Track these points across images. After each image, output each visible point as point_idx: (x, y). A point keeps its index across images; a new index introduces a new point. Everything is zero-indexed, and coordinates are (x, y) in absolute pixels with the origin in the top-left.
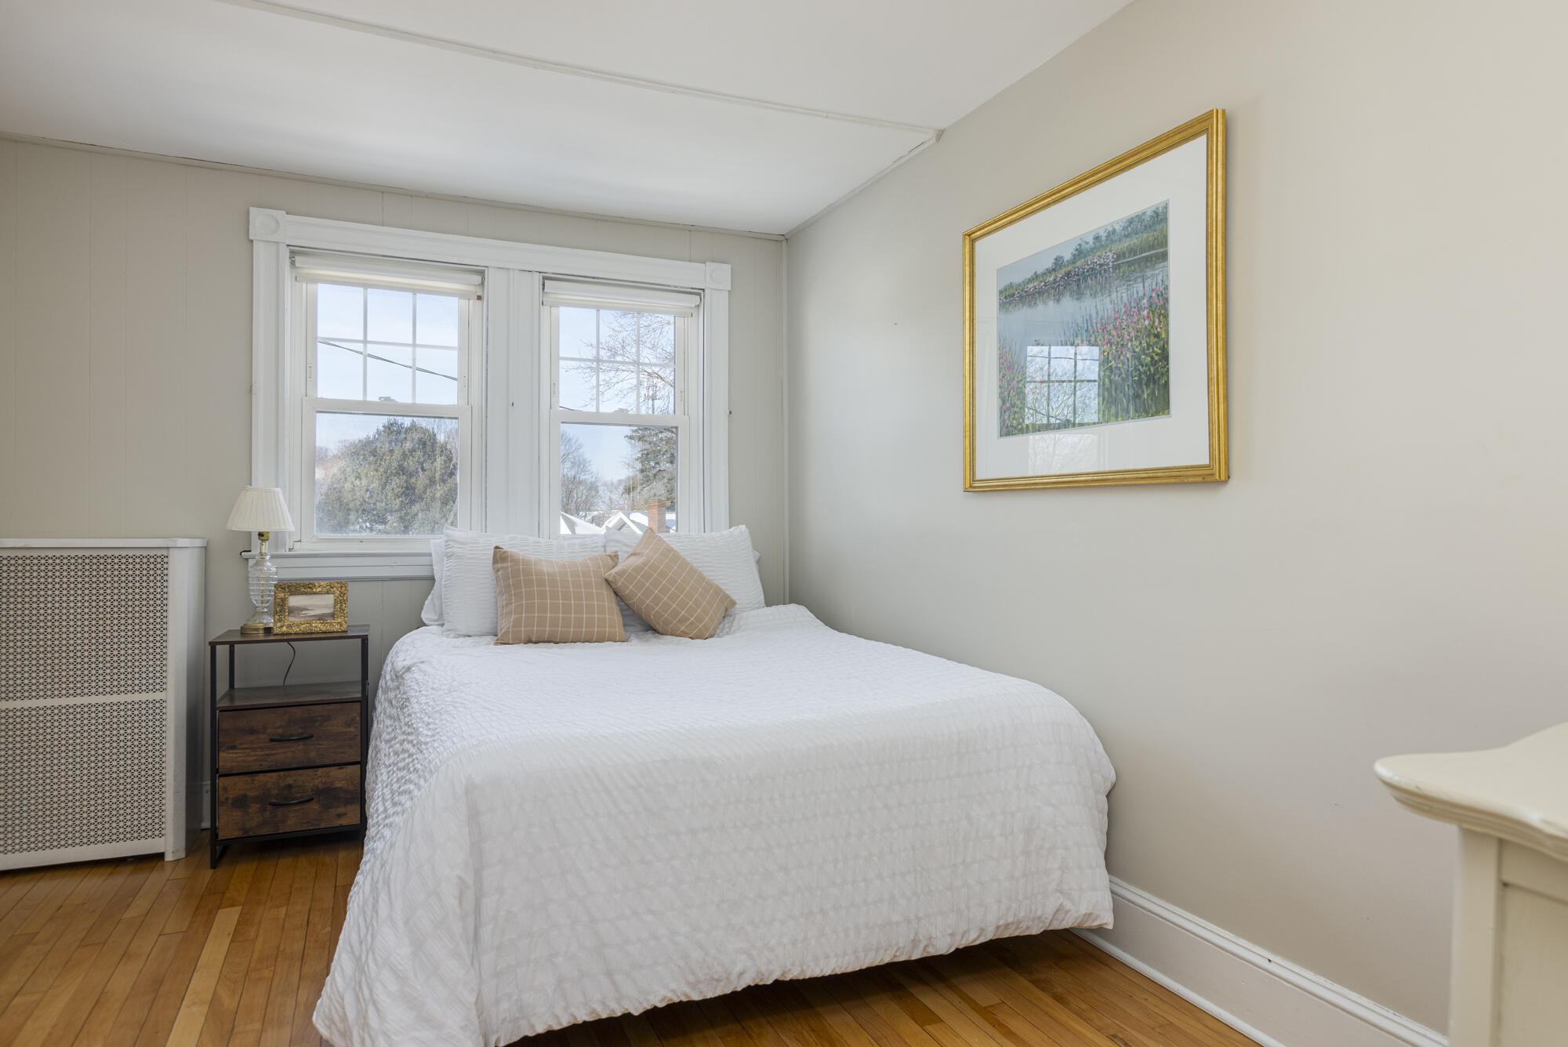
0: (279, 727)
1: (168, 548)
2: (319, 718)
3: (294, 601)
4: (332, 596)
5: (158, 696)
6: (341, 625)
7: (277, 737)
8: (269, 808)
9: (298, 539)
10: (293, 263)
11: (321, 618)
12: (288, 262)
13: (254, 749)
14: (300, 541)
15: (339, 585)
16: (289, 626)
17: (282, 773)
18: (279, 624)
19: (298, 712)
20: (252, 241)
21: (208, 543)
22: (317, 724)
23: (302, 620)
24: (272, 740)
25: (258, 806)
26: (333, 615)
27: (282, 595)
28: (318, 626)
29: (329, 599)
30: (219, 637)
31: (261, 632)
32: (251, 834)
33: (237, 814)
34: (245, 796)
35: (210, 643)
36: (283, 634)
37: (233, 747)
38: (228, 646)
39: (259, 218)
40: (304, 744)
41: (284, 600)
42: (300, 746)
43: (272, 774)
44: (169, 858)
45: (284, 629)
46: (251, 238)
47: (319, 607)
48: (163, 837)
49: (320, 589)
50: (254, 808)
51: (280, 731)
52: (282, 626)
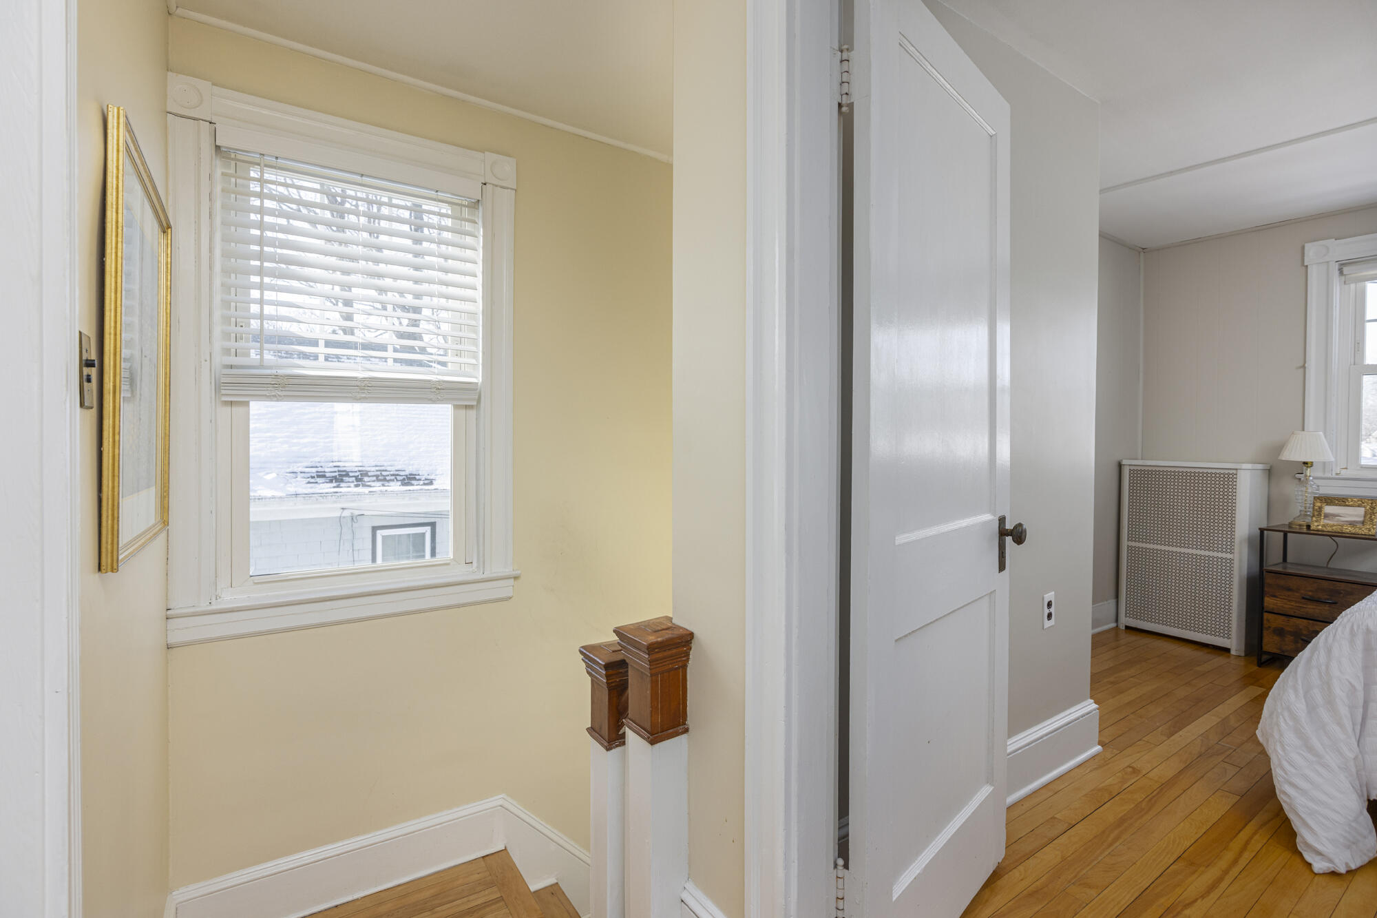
0: (1310, 591)
1: (1236, 469)
2: (1342, 591)
3: (1328, 509)
4: (1363, 509)
5: (1229, 556)
6: (1370, 531)
7: (1308, 597)
8: (1300, 641)
9: (1344, 467)
10: (1341, 272)
11: (1352, 524)
12: (1337, 273)
13: (1289, 601)
14: (1346, 468)
15: (1370, 502)
16: (1323, 526)
17: (1311, 622)
18: (1316, 524)
19: (1325, 584)
20: (1307, 266)
21: (1271, 467)
22: (1342, 595)
23: (1335, 523)
24: (1303, 598)
25: (1292, 638)
26: (1363, 523)
27: (1319, 504)
28: (1349, 529)
29: (1361, 511)
30: (1273, 526)
31: (1305, 527)
32: (1286, 654)
33: (1276, 638)
34: (1282, 629)
35: (1260, 529)
36: (1318, 531)
37: (1275, 596)
38: (1282, 534)
39: (1312, 250)
40: (1329, 607)
41: (1320, 508)
42: (1327, 607)
43: (1303, 620)
44: (1233, 652)
45: (1320, 527)
46: (1306, 264)
47: (1351, 515)
48: (1230, 640)
49: (1351, 503)
50: (1289, 638)
51: (1310, 593)
52: (1318, 526)
